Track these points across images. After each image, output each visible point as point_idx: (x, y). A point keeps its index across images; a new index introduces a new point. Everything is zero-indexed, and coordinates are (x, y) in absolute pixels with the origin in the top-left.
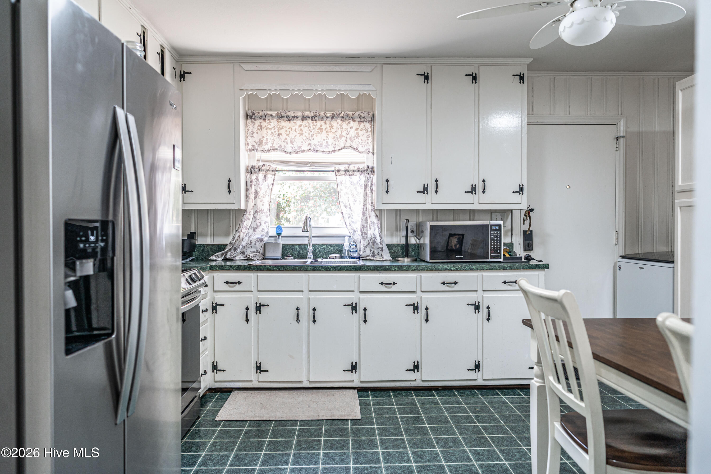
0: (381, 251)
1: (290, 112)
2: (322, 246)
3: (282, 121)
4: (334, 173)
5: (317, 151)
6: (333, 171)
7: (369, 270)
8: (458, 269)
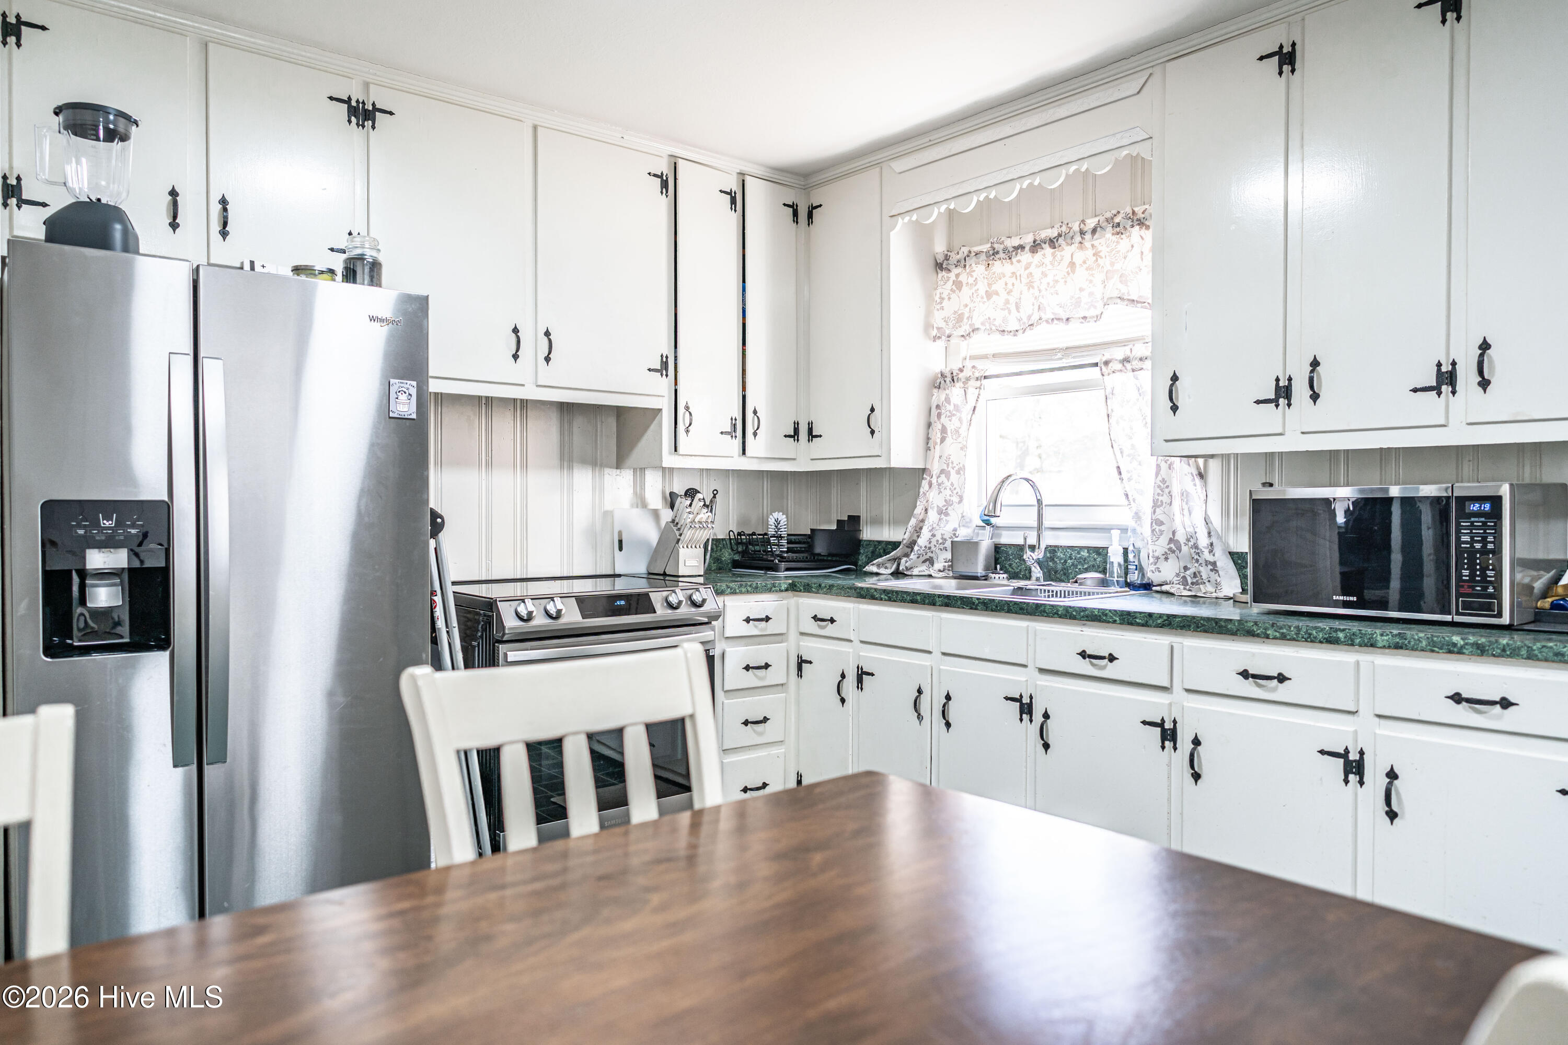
0: (1211, 570)
1: (1009, 237)
3: (998, 263)
4: (1098, 369)
5: (1068, 319)
6: (1096, 365)
7: (1056, 616)
8: (1288, 637)
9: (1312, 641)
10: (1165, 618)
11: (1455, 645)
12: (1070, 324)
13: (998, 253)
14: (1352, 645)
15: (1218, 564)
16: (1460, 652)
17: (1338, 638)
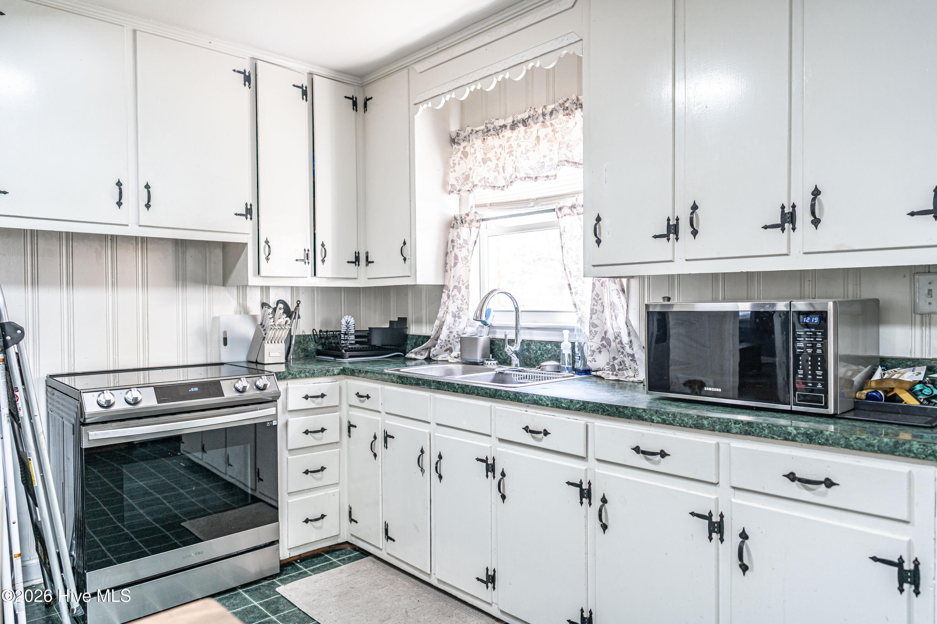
0: (631, 360)
1: (498, 119)
3: (490, 138)
4: (554, 213)
5: (536, 178)
6: (554, 210)
7: (508, 399)
8: (667, 422)
9: (684, 426)
10: (581, 404)
11: (789, 434)
12: (538, 180)
13: (490, 130)
14: (713, 430)
15: (636, 356)
16: (793, 440)
17: (703, 424)
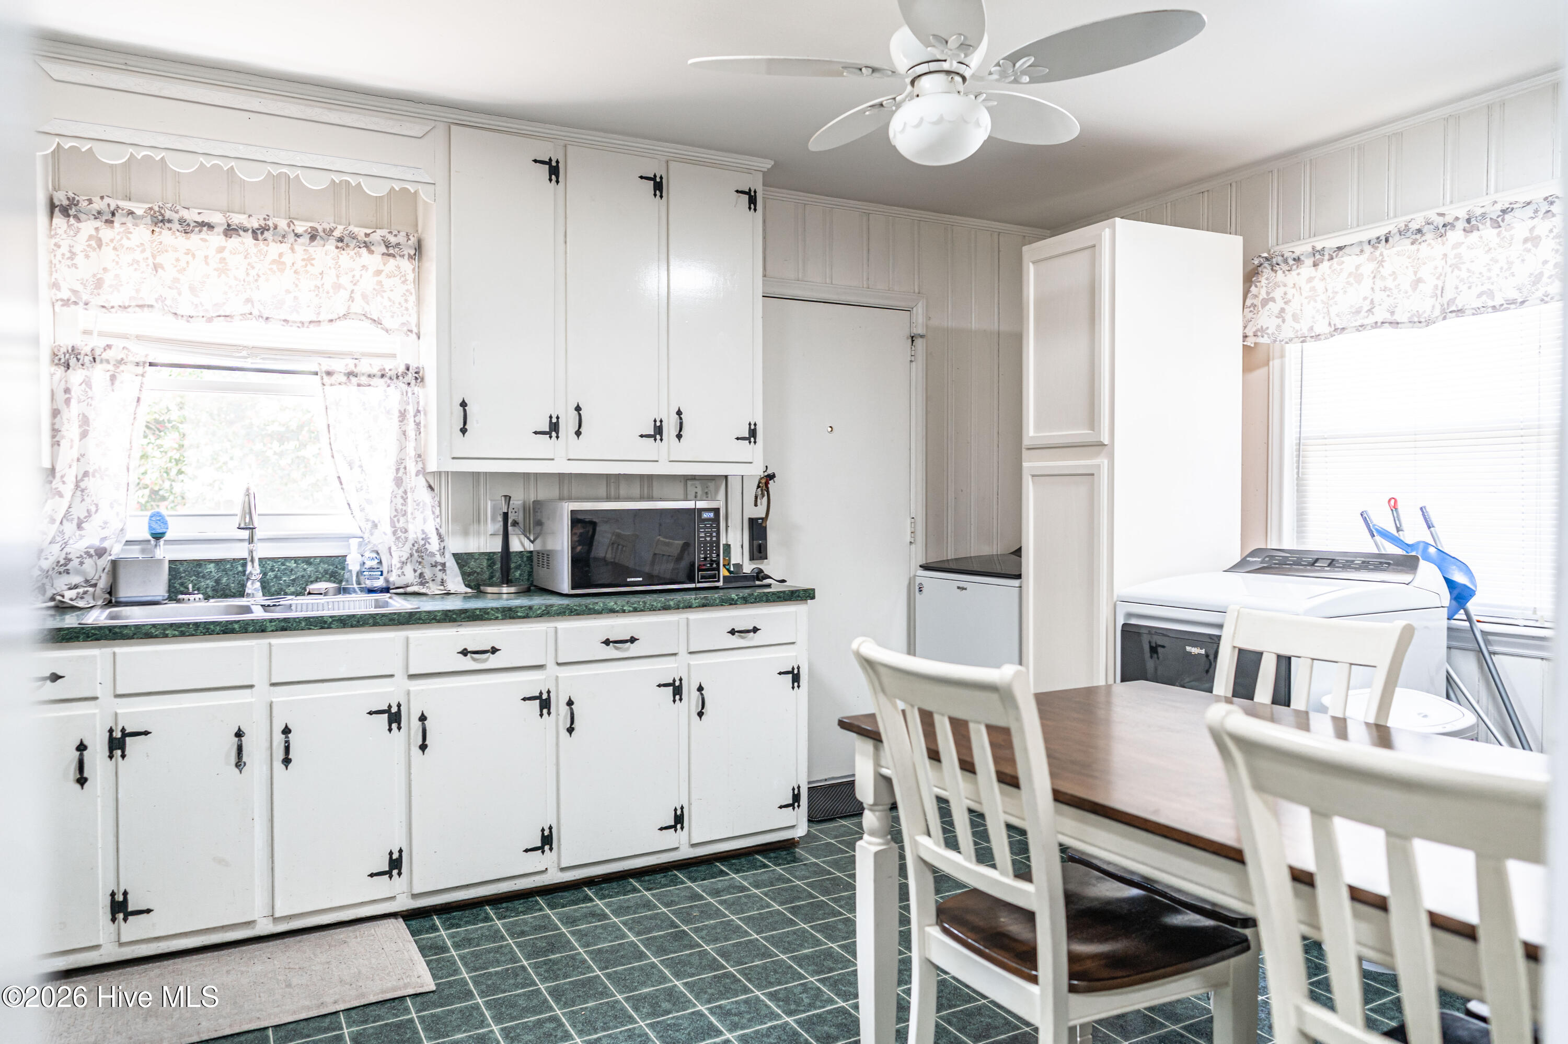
1: (188, 209)
2: (283, 564)
3: (166, 232)
4: (318, 378)
6: (316, 373)
7: (434, 621)
8: (638, 609)
12: (269, 323)
